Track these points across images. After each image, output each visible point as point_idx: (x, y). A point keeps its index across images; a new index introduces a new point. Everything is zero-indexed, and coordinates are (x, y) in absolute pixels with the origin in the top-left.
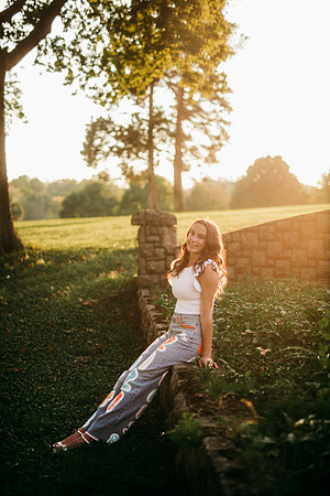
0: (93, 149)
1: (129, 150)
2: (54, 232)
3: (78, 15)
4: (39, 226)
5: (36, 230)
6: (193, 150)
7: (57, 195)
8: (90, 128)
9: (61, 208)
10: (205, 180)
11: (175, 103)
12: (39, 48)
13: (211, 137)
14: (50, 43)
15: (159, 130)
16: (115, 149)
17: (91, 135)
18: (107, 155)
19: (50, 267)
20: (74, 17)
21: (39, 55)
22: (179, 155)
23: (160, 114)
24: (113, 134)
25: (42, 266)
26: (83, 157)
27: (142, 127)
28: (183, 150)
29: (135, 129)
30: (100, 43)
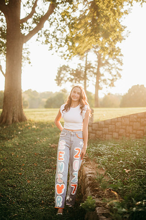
0: (60, 78)
1: (76, 79)
2: (41, 114)
3: (56, 20)
4: (35, 111)
5: (34, 113)
6: (104, 81)
7: (44, 98)
8: (59, 69)
9: (45, 104)
10: (109, 94)
11: (97, 60)
12: (39, 34)
13: (112, 75)
14: (43, 32)
15: (89, 71)
16: (70, 79)
17: (60, 72)
18: (66, 81)
19: (38, 129)
20: (54, 21)
21: (38, 37)
22: (98, 82)
23: (90, 64)
24: (69, 72)
25: (34, 129)
26: (56, 82)
27: (82, 70)
28: (100, 81)
29: (79, 70)
30: (65, 33)
